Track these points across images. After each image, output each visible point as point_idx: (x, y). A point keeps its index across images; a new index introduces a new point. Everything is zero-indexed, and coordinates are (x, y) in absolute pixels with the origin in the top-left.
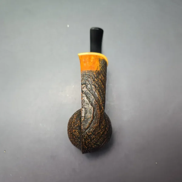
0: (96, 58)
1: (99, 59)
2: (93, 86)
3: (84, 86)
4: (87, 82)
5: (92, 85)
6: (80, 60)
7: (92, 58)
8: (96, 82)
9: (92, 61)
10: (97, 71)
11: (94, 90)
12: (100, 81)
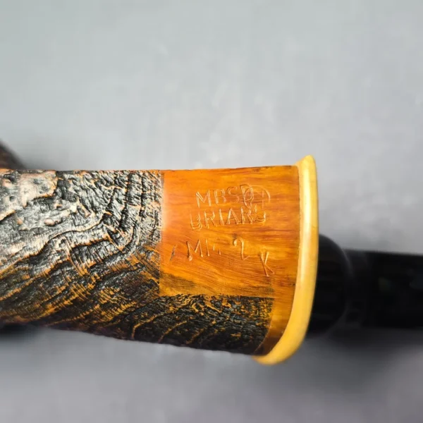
0: (268, 280)
1: (257, 301)
2: (38, 244)
3: (45, 189)
4: (73, 208)
5: (46, 239)
6: (257, 169)
7: (269, 253)
8: (68, 264)
9: (244, 246)
10: (157, 274)
11: (14, 249)
12: (78, 292)
